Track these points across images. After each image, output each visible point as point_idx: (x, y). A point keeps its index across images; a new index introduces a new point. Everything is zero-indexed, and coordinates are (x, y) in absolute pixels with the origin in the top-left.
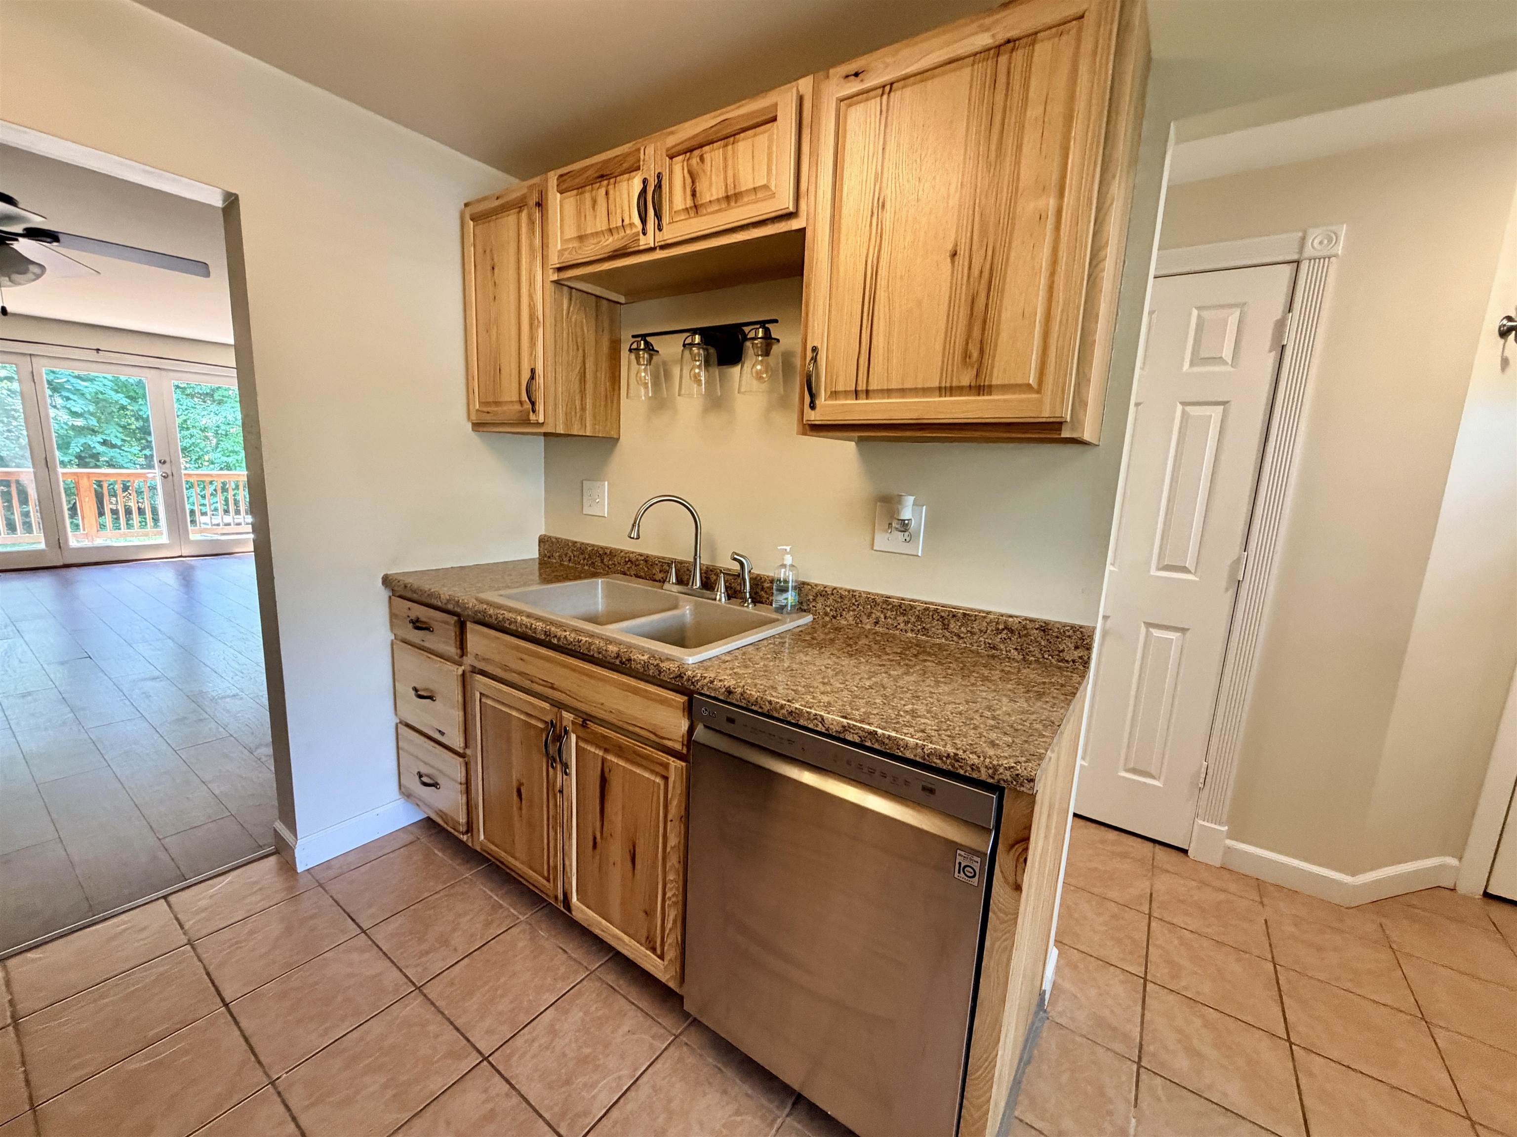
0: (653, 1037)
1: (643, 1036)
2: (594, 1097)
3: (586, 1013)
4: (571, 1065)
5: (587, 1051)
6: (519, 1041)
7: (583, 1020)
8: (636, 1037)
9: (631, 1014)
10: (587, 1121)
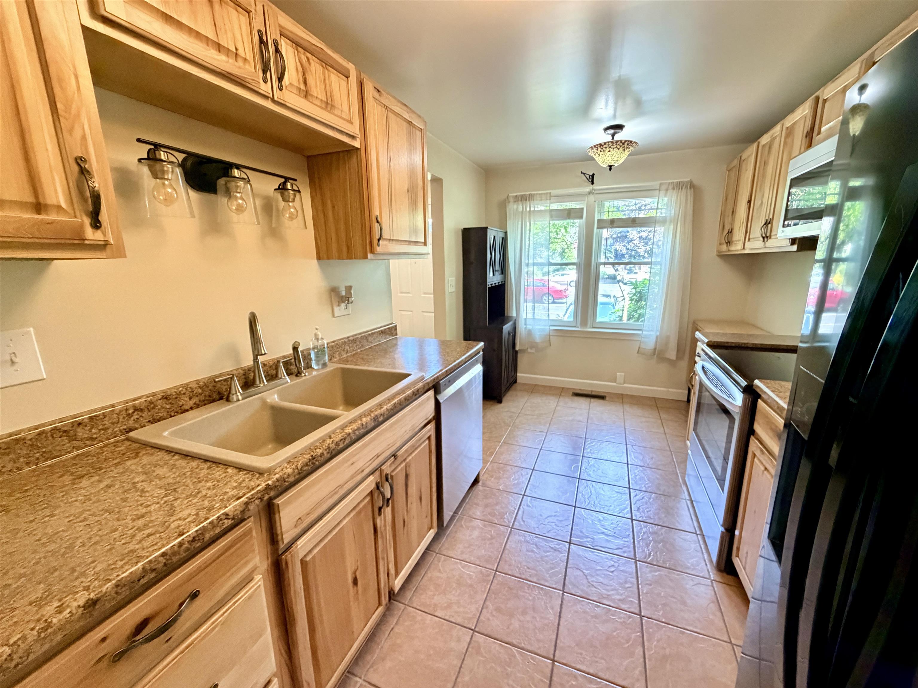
0: (439, 562)
1: (440, 565)
2: (474, 572)
3: (434, 595)
4: (463, 588)
5: (454, 585)
6: (459, 620)
7: (439, 594)
8: (441, 569)
9: (429, 575)
10: (483, 571)
